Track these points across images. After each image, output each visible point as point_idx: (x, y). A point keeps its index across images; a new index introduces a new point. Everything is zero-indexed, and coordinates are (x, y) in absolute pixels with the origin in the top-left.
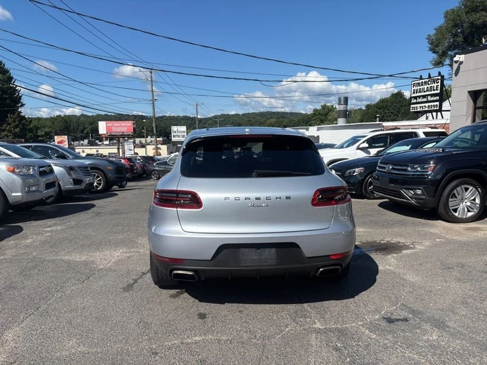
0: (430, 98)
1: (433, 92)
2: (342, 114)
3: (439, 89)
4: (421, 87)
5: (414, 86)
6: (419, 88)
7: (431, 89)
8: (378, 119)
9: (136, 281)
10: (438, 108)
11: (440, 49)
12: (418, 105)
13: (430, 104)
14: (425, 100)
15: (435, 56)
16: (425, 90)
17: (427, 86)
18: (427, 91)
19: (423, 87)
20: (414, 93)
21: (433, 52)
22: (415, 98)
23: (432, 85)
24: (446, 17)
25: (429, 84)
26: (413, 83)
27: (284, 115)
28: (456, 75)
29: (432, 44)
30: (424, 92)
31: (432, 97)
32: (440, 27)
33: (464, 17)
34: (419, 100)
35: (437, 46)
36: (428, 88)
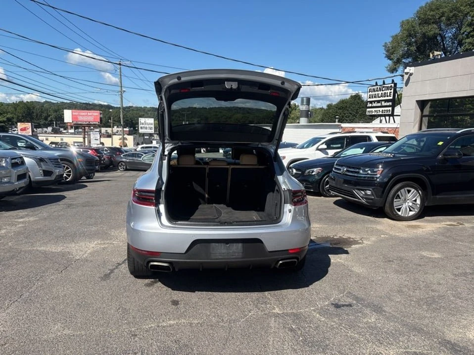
0: (384, 104)
1: (386, 98)
2: (304, 114)
3: (392, 95)
4: (376, 93)
5: (370, 91)
6: (374, 93)
7: (385, 95)
8: (337, 120)
9: (112, 271)
10: (390, 113)
11: (395, 57)
12: (373, 110)
13: (384, 109)
14: (379, 104)
15: (390, 62)
16: (380, 96)
17: (382, 92)
18: (382, 96)
19: (378, 93)
20: (370, 98)
22: (371, 102)
23: (386, 92)
24: (402, 26)
26: (369, 88)
27: (250, 111)
28: (406, 86)
29: (387, 51)
30: (379, 97)
31: (385, 102)
32: (396, 36)
33: (417, 28)
34: (374, 105)
35: (392, 53)
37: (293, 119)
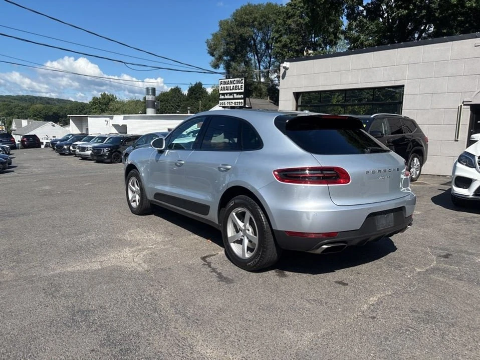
0: (235, 96)
1: (238, 91)
2: (151, 105)
3: (243, 88)
4: (228, 85)
5: (221, 84)
6: (226, 86)
7: (236, 88)
8: (189, 111)
10: (243, 105)
12: (226, 102)
13: (236, 101)
14: (232, 97)
15: (213, 58)
16: (232, 88)
17: (233, 85)
18: (233, 89)
19: (230, 85)
20: (221, 90)
21: (211, 55)
22: (223, 94)
23: (237, 85)
25: (234, 84)
26: (220, 81)
28: (283, 78)
29: (210, 47)
30: (231, 90)
31: (237, 95)
32: (216, 34)
34: (226, 97)
35: (215, 50)
36: (233, 86)
37: (111, 110)
